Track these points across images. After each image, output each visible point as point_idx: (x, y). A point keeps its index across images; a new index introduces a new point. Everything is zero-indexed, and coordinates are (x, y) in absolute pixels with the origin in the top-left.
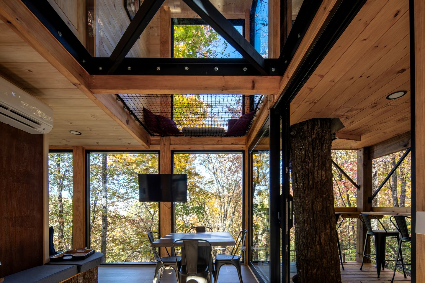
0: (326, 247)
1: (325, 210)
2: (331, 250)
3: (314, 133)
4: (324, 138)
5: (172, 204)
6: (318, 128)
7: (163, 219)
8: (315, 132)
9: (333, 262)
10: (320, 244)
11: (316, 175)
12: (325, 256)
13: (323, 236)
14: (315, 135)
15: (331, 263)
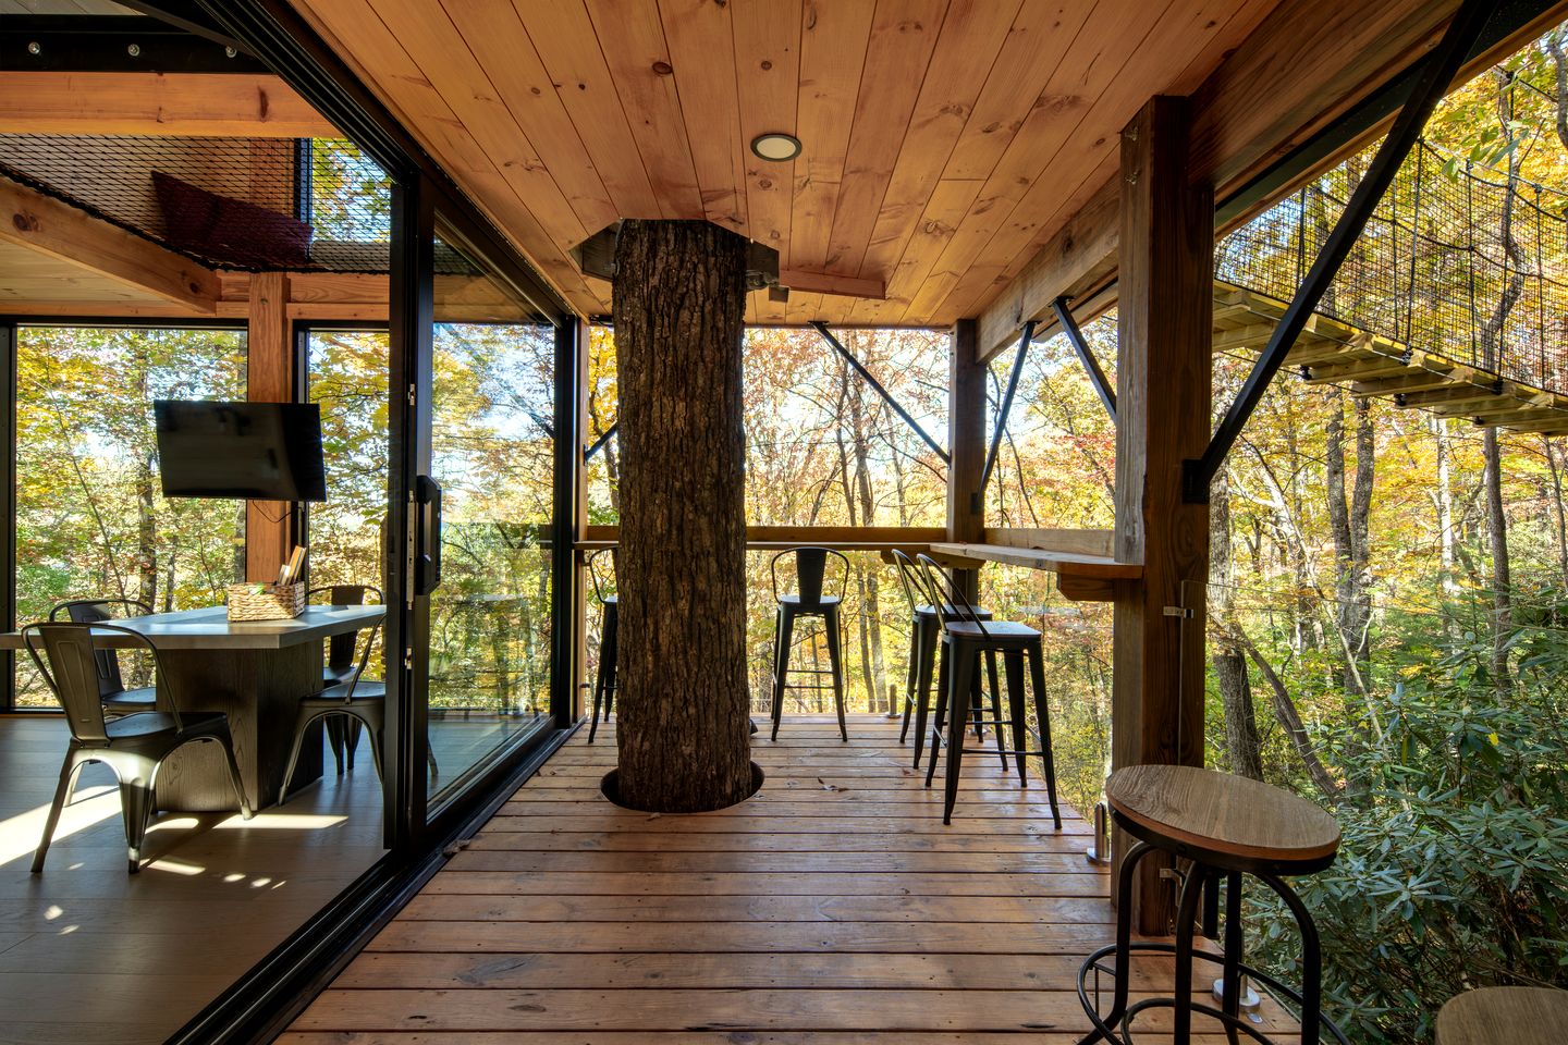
0: (672, 660)
1: (674, 532)
2: (689, 671)
3: (654, 268)
4: (687, 287)
5: (294, 507)
6: (668, 254)
7: (257, 558)
8: (660, 266)
9: (692, 710)
10: (656, 648)
11: (656, 414)
12: (668, 690)
13: (668, 622)
14: (657, 277)
15: (684, 714)
